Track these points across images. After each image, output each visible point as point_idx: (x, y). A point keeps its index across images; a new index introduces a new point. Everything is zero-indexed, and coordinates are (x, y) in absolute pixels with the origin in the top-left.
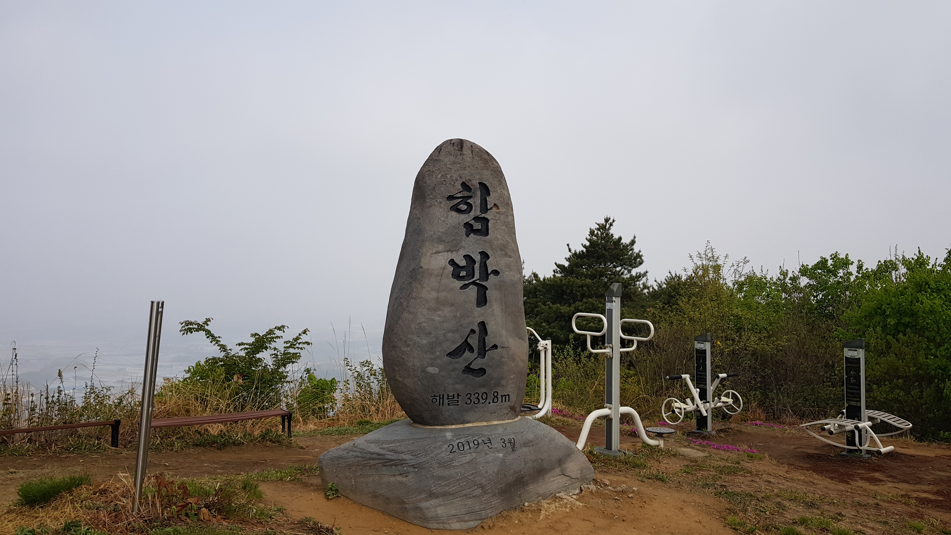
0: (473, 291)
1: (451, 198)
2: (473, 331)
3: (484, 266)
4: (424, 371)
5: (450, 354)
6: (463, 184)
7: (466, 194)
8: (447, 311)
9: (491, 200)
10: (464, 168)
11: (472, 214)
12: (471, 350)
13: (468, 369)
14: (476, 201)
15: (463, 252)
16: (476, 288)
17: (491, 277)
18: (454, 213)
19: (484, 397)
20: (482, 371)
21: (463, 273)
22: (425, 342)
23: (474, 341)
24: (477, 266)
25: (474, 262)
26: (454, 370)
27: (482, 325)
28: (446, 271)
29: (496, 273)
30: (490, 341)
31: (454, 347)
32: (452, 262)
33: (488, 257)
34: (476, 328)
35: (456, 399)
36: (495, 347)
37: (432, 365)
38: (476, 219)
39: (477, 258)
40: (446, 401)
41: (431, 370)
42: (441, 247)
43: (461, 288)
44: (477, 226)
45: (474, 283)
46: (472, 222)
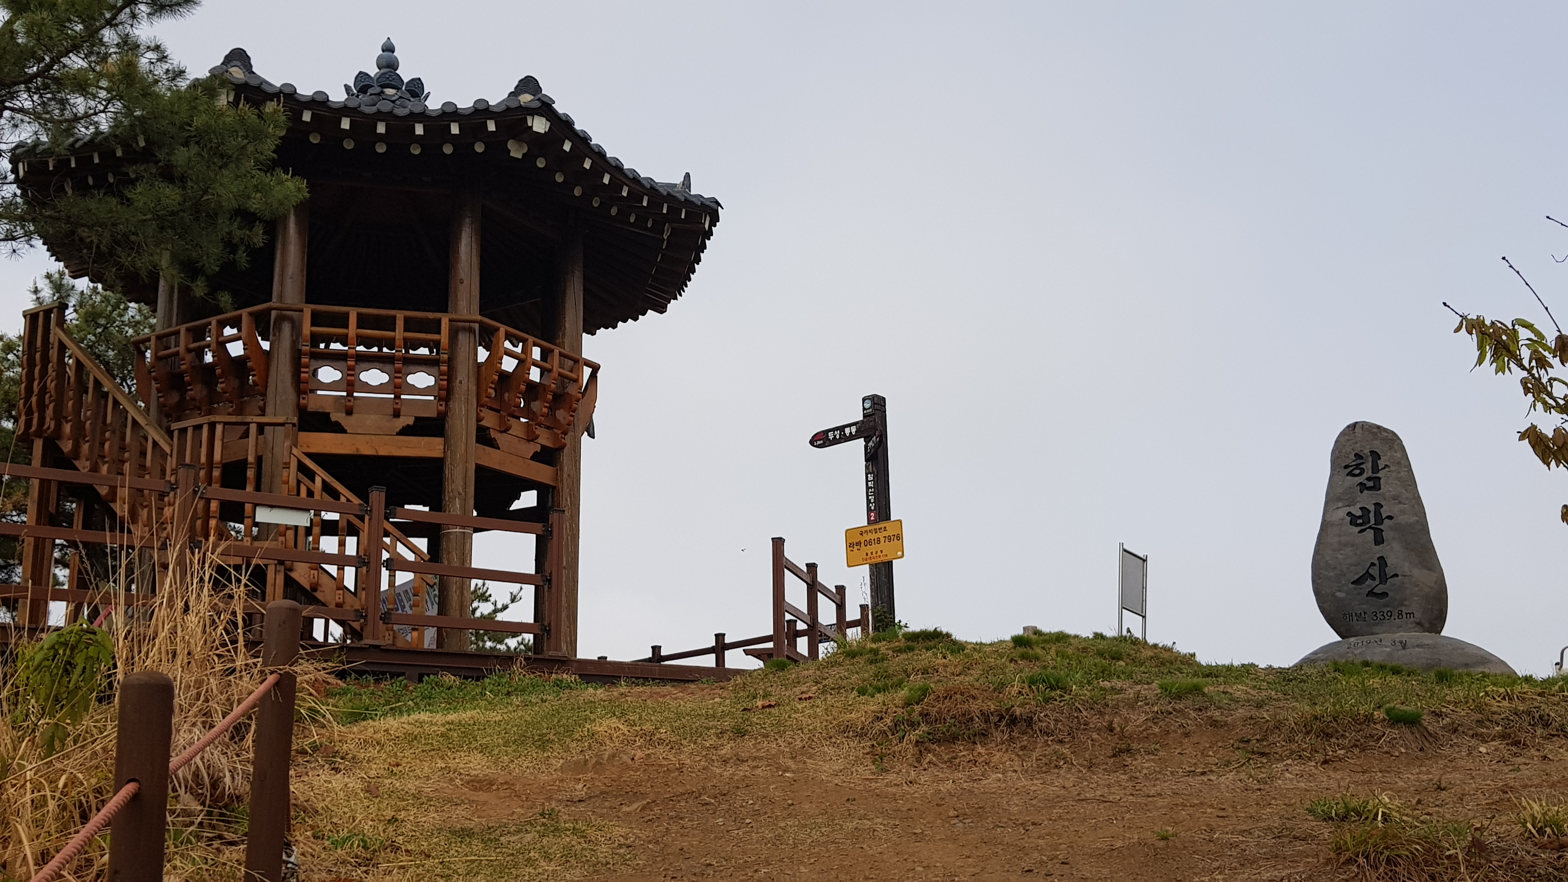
0: (1370, 534)
1: (1346, 467)
2: (1373, 564)
3: (1378, 514)
4: (1333, 595)
5: (1352, 583)
6: (1356, 455)
7: (1359, 461)
8: (1348, 550)
9: (1381, 463)
10: (1356, 443)
11: (1365, 476)
12: (1373, 578)
13: (1371, 593)
14: (1367, 467)
15: (1358, 506)
16: (1372, 531)
17: (1386, 521)
18: (1349, 478)
19: (1389, 614)
20: (1385, 594)
21: (1359, 521)
22: (1332, 574)
23: (1375, 571)
24: (1372, 515)
25: (1369, 511)
26: (1359, 594)
27: (1381, 559)
28: (1345, 521)
29: (1390, 518)
30: (1389, 571)
31: (1357, 577)
32: (1349, 514)
33: (1382, 506)
34: (1377, 562)
35: (1363, 615)
36: (1396, 575)
37: (1340, 591)
38: (1369, 479)
39: (1372, 508)
40: (1355, 618)
41: (1338, 594)
42: (1340, 504)
43: (1360, 532)
44: (1371, 484)
45: (1370, 527)
46: (1365, 482)
